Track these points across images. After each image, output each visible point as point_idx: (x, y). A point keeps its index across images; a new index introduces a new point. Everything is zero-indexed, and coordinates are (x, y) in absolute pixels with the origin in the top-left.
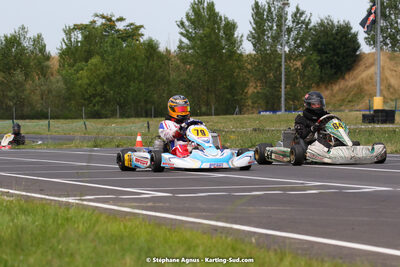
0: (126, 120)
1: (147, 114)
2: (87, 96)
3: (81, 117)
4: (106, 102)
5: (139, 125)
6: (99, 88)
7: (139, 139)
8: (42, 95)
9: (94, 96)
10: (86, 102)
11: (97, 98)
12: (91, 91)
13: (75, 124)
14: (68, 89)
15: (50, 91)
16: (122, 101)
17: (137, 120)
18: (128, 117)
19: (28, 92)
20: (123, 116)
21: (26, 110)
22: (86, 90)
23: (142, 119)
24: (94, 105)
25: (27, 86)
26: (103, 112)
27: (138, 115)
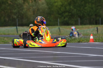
0: (84, 26)
1: (97, 23)
2: (60, 12)
3: (57, 25)
4: (72, 16)
5: (92, 29)
6: (68, 8)
7: (92, 37)
8: (34, 12)
9: (65, 12)
10: (60, 16)
11: (67, 14)
12: (63, 9)
13: (53, 29)
14: (49, 8)
15: (38, 10)
16: (81, 15)
17: (90, 26)
18: (85, 24)
19: (25, 10)
20: (82, 24)
21: (25, 21)
22: (60, 9)
23: (93, 26)
24: (65, 18)
25: (25, 7)
26: (70, 22)
27: (91, 23)
